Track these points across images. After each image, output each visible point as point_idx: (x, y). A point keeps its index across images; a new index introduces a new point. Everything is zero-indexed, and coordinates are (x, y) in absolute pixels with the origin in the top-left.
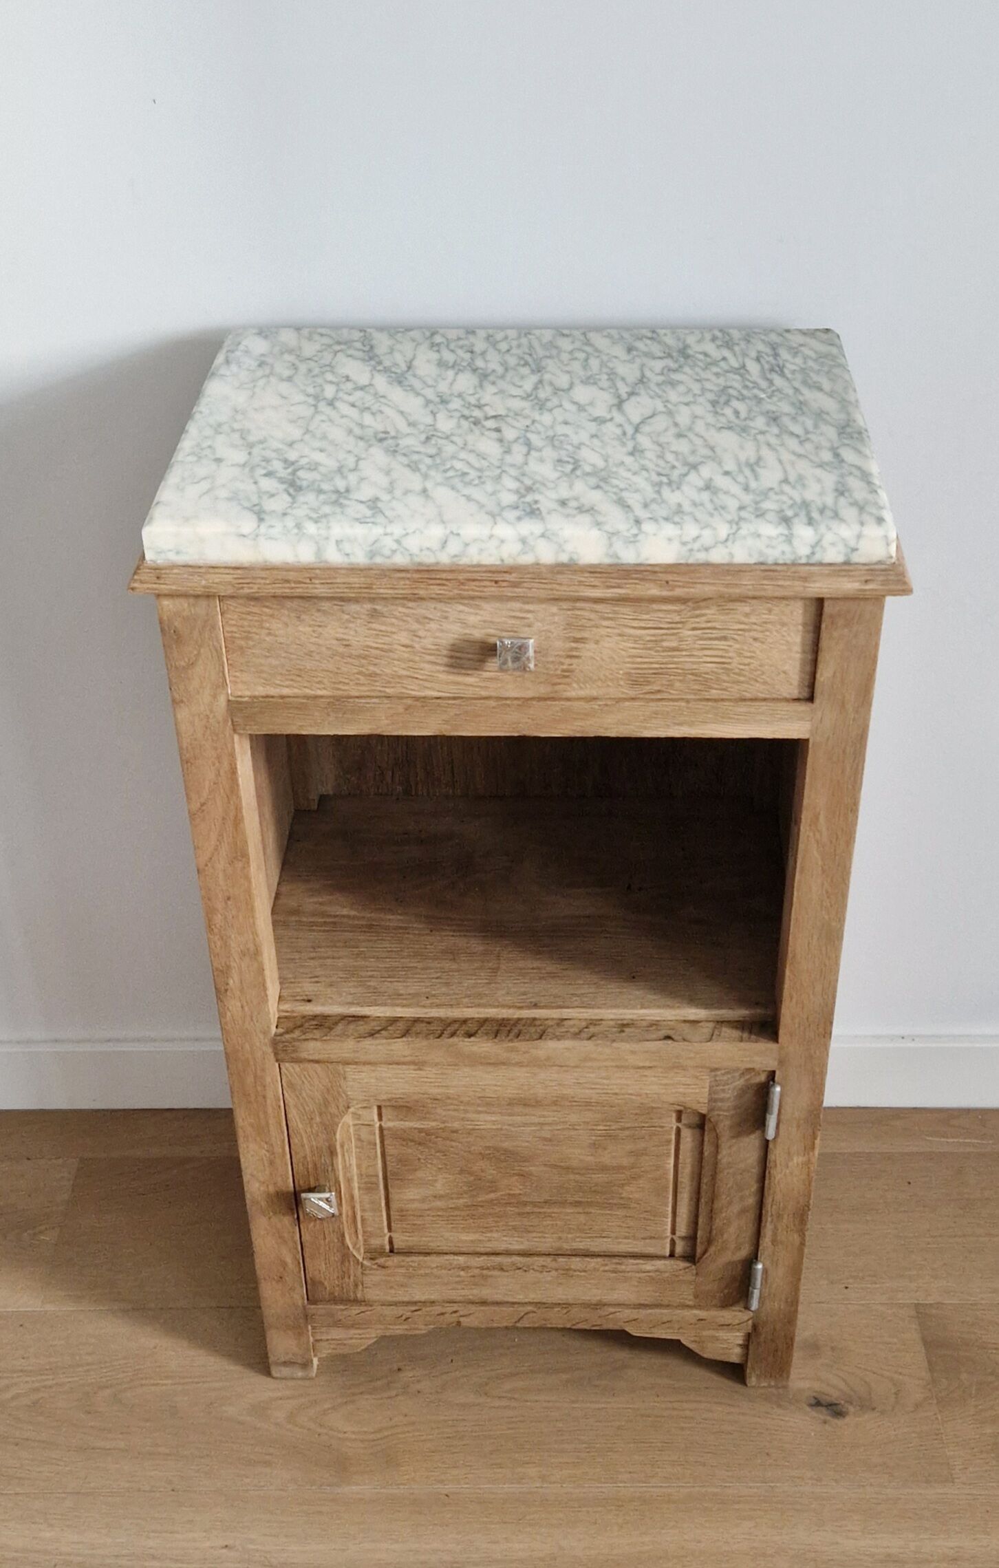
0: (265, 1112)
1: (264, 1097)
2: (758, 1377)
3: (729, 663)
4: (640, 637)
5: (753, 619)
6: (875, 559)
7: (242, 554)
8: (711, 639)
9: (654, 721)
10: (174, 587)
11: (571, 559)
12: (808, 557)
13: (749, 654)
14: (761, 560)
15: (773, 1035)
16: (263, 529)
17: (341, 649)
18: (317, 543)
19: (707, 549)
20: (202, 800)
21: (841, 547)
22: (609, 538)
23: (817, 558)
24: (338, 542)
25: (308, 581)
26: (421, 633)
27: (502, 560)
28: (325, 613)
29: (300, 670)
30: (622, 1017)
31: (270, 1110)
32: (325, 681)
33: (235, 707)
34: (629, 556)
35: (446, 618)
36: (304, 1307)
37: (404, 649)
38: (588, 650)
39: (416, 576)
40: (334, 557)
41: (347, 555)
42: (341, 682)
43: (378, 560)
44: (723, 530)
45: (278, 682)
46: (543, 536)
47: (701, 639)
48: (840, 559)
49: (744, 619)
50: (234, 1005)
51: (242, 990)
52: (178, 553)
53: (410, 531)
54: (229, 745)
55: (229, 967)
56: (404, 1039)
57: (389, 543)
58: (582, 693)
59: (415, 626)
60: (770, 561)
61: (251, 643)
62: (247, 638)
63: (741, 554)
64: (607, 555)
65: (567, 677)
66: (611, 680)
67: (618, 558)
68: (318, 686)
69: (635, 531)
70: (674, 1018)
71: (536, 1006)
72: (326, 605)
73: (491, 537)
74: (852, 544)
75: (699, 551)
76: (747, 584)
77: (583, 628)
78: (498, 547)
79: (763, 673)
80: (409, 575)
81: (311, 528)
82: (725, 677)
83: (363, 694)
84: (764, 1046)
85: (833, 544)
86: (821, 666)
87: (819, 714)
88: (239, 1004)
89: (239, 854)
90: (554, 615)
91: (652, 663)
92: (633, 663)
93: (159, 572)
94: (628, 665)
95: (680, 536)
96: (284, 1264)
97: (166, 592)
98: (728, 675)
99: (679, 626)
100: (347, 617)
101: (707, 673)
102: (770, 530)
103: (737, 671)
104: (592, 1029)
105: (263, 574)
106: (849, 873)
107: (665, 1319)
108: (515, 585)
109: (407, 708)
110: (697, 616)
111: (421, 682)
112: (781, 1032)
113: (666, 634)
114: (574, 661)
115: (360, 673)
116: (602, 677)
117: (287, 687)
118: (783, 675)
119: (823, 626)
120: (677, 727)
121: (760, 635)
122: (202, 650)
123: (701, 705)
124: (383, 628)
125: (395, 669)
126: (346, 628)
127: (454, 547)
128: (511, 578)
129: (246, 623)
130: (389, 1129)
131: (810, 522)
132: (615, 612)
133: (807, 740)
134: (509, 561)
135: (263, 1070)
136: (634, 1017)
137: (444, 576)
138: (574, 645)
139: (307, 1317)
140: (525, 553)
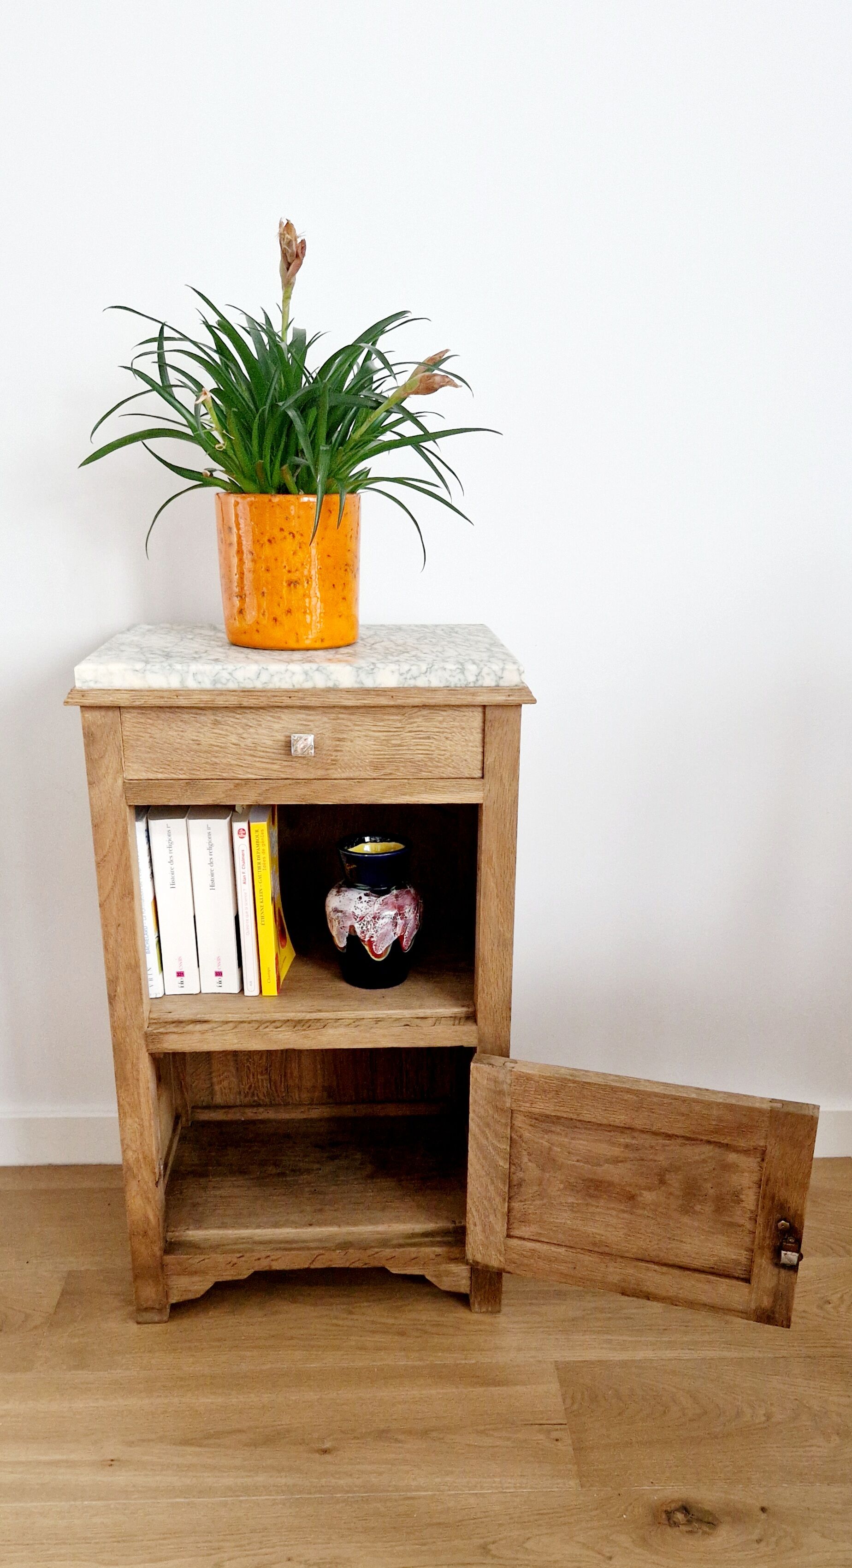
0: (138, 1093)
1: (138, 1080)
2: (479, 1304)
3: (432, 754)
4: (378, 738)
5: (445, 725)
6: (513, 684)
7: (135, 682)
8: (420, 738)
9: (388, 793)
10: (93, 701)
11: (335, 685)
12: (474, 683)
13: (443, 748)
14: (447, 684)
15: (475, 1021)
16: (149, 667)
17: (195, 747)
18: (181, 675)
19: (415, 678)
20: (105, 854)
21: (493, 676)
22: (357, 671)
23: (479, 683)
24: (194, 675)
25: (175, 697)
26: (244, 736)
27: (294, 686)
28: (185, 722)
29: (169, 761)
30: (377, 1016)
31: (142, 1091)
32: (185, 768)
33: (129, 786)
34: (369, 683)
35: (260, 725)
36: (161, 1257)
37: (234, 746)
38: (347, 746)
39: (242, 694)
40: (191, 684)
41: (200, 683)
42: (194, 769)
43: (219, 686)
44: (424, 667)
45: (156, 770)
46: (317, 670)
47: (416, 738)
48: (493, 684)
49: (438, 725)
50: (120, 1007)
51: (125, 994)
52: (96, 682)
53: (238, 667)
54: (123, 814)
55: (117, 978)
56: (234, 1031)
57: (225, 675)
58: (344, 776)
59: (241, 731)
60: (452, 685)
61: (139, 743)
62: (138, 740)
63: (435, 681)
64: (356, 682)
65: (333, 764)
66: (361, 767)
67: (362, 683)
68: (181, 772)
69: (372, 667)
70: (410, 1016)
71: (320, 1011)
72: (186, 717)
73: (287, 670)
74: (499, 674)
75: (410, 679)
76: (439, 699)
77: (342, 732)
78: (291, 677)
79: (453, 761)
80: (237, 694)
81: (178, 667)
82: (429, 764)
83: (210, 777)
84: (470, 1027)
85: (488, 674)
86: (486, 754)
87: (488, 786)
88: (122, 1006)
89: (127, 892)
90: (325, 722)
91: (385, 755)
92: (374, 755)
93: (83, 693)
94: (372, 756)
95: (399, 670)
96: (147, 1218)
97: (87, 705)
98: (432, 763)
99: (402, 729)
100: (199, 725)
101: (419, 761)
102: (450, 666)
103: (437, 759)
104: (357, 1023)
105: (148, 694)
106: (513, 898)
107: (414, 1256)
108: (302, 699)
109: (237, 785)
110: (411, 723)
111: (244, 769)
112: (479, 1016)
113: (394, 736)
114: (339, 754)
115: (207, 763)
116: (356, 765)
117: (161, 773)
118: (464, 762)
119: (486, 729)
120: (403, 797)
121: (449, 736)
122: (109, 748)
123: (415, 782)
124: (221, 732)
125: (229, 760)
126: (199, 732)
127: (264, 677)
128: (300, 695)
129: (136, 730)
131: (474, 663)
132: (362, 721)
133: (481, 804)
134: (297, 687)
135: (138, 1059)
136: (384, 1016)
137: (259, 694)
138: (338, 743)
139: (163, 1266)
140: (308, 681)
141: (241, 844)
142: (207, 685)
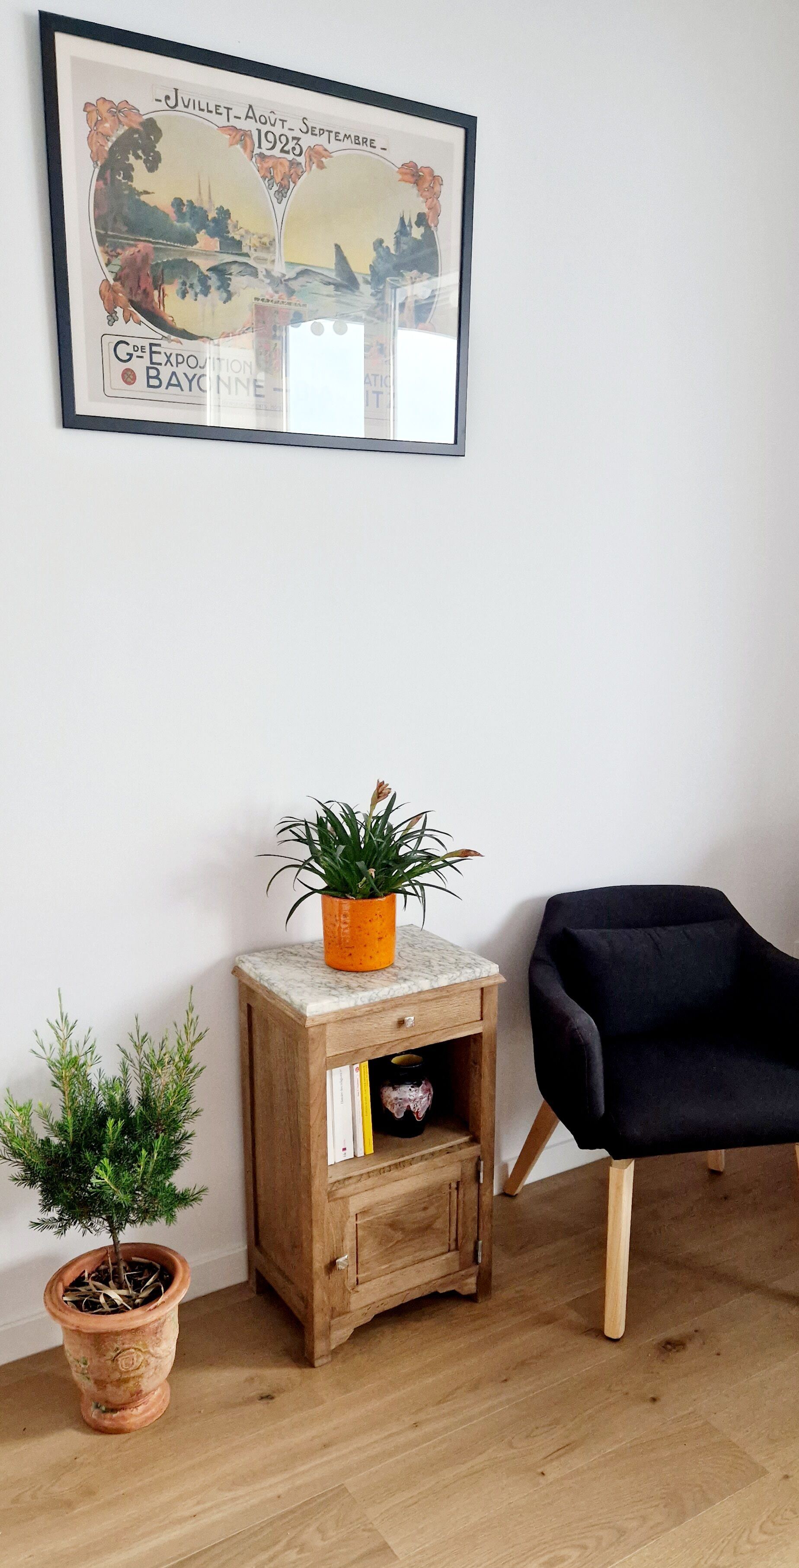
0: (323, 1227)
1: (323, 1220)
2: (481, 1297)
3: (460, 1013)
5: (465, 998)
6: (495, 974)
7: (334, 1008)
8: (456, 1006)
11: (421, 990)
12: (479, 977)
13: (467, 1009)
15: (478, 1142)
16: (340, 999)
17: (358, 1033)
18: (355, 1000)
20: (315, 1099)
21: (486, 972)
22: (431, 981)
24: (361, 998)
25: (354, 1012)
26: (380, 1023)
27: (404, 994)
28: (357, 1022)
29: (346, 1043)
30: (431, 1152)
31: (325, 1226)
32: (353, 1045)
33: (328, 1061)
34: (437, 986)
35: (388, 1016)
36: (330, 1323)
37: (376, 1030)
38: (430, 1017)
39: (384, 1003)
40: (360, 1003)
42: (357, 1045)
43: (372, 1001)
44: (458, 974)
45: (340, 1049)
46: (414, 984)
47: (453, 1007)
48: (487, 975)
49: (463, 999)
52: (317, 1012)
53: (380, 991)
57: (375, 996)
59: (379, 1021)
60: (470, 980)
62: (332, 1036)
63: (463, 979)
64: (430, 987)
67: (434, 987)
68: (351, 1048)
69: (438, 977)
72: (355, 1019)
74: (489, 970)
75: (454, 978)
76: (465, 987)
77: (426, 1011)
79: (469, 1014)
80: (382, 1004)
81: (354, 996)
83: (365, 1047)
84: (477, 1146)
86: (483, 1009)
87: (484, 1024)
88: (318, 1180)
90: (418, 1007)
91: (441, 1018)
92: (437, 1019)
95: (448, 977)
98: (460, 1017)
99: (448, 1004)
100: (361, 1022)
101: (455, 1017)
102: (469, 971)
103: (462, 1015)
104: (424, 1158)
105: (342, 1012)
109: (377, 1048)
110: (452, 1001)
111: (381, 1040)
112: (481, 1139)
113: (445, 1008)
114: (421, 1022)
115: (363, 1040)
116: (428, 1026)
117: (342, 1050)
118: (473, 1014)
119: (483, 997)
120: (449, 1037)
121: (467, 1003)
122: (320, 1043)
124: (370, 1023)
125: (373, 1037)
126: (360, 1026)
127: (391, 993)
129: (332, 1031)
130: (360, 1224)
132: (432, 1005)
133: (482, 1032)
134: (406, 993)
137: (391, 1001)
138: (421, 1017)
140: (410, 991)
141: (357, 1075)
142: (367, 1002)
